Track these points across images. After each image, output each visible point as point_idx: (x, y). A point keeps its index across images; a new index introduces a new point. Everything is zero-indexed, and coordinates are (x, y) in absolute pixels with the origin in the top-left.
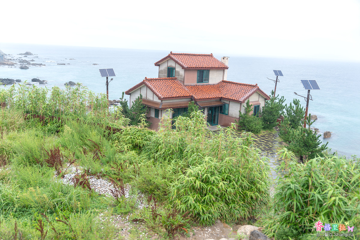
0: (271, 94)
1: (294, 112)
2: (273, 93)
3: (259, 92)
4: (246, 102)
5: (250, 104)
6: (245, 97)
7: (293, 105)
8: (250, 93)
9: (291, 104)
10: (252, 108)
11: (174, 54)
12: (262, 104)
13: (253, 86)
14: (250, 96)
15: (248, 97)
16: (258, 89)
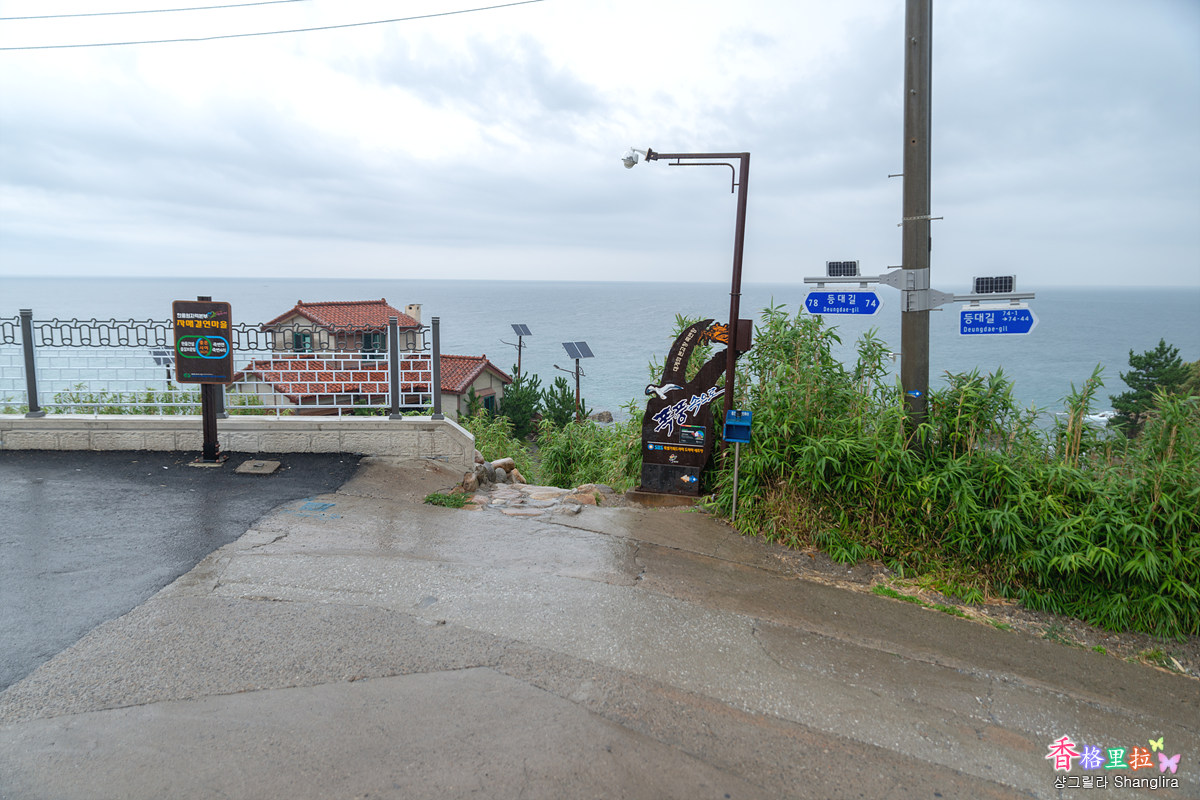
0: (512, 374)
1: (559, 402)
2: (516, 370)
3: (490, 370)
4: (468, 391)
5: (477, 394)
6: (465, 383)
7: (555, 388)
8: (474, 374)
9: (551, 387)
10: (481, 401)
11: (306, 306)
12: (499, 394)
13: (478, 359)
14: (474, 379)
15: (471, 382)
16: (489, 364)
